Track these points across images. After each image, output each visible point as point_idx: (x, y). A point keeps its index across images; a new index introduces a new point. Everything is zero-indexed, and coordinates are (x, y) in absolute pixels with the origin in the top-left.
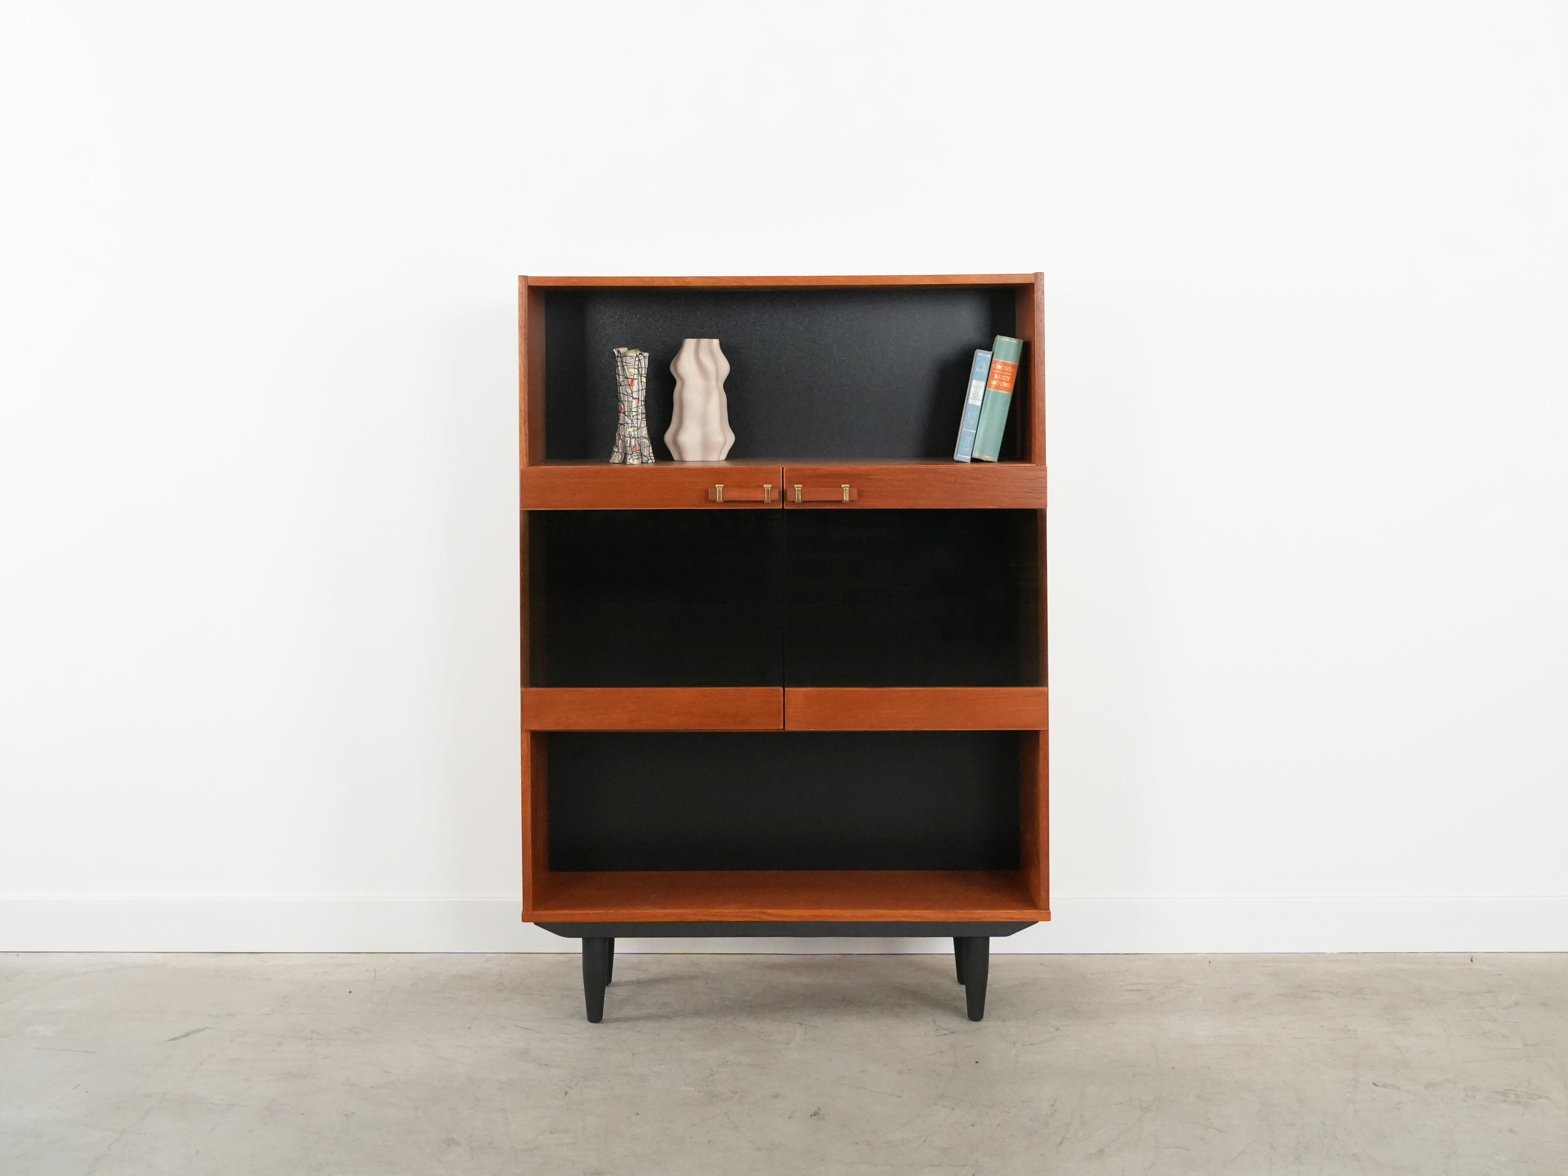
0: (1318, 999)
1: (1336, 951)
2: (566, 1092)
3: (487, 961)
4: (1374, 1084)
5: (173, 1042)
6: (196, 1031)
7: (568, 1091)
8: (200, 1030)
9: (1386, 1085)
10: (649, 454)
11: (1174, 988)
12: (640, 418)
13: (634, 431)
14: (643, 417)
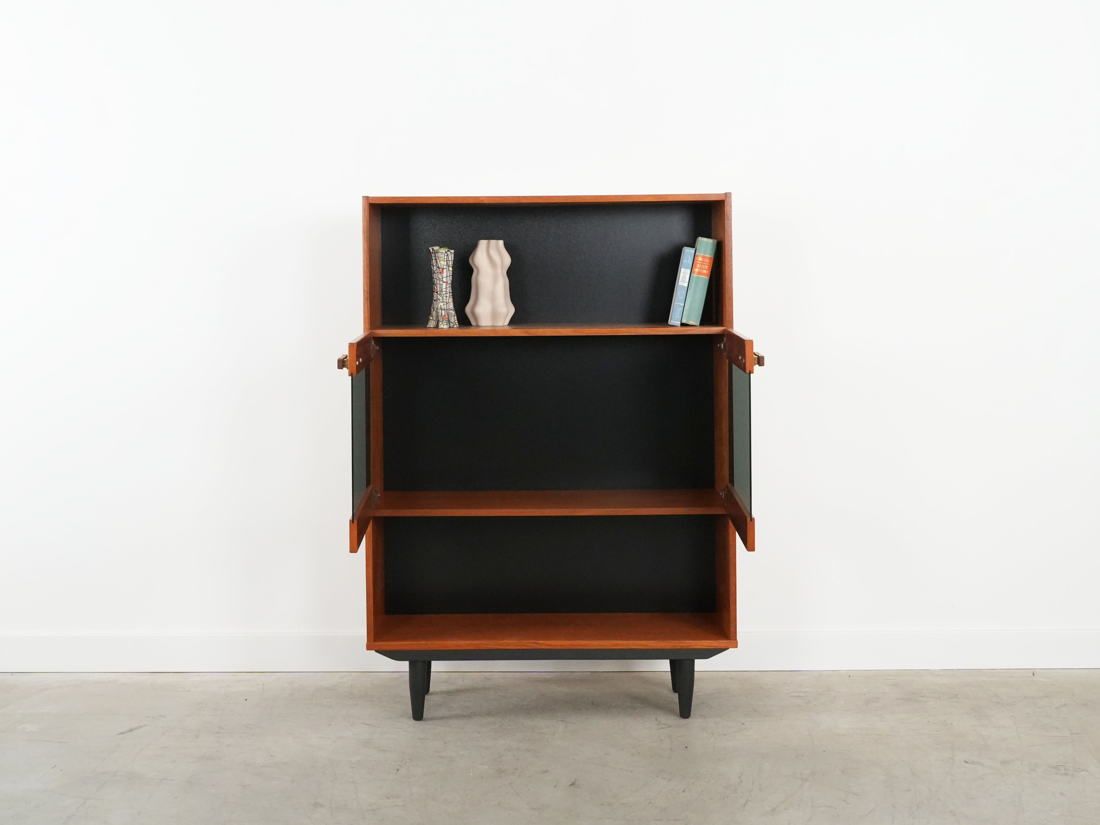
0: (926, 702)
1: (938, 668)
2: (398, 770)
3: (342, 677)
4: (966, 762)
5: (121, 735)
6: (138, 728)
7: (399, 768)
8: (140, 727)
9: (973, 763)
10: (455, 321)
11: (824, 694)
12: (449, 296)
13: (444, 305)
14: (450, 295)
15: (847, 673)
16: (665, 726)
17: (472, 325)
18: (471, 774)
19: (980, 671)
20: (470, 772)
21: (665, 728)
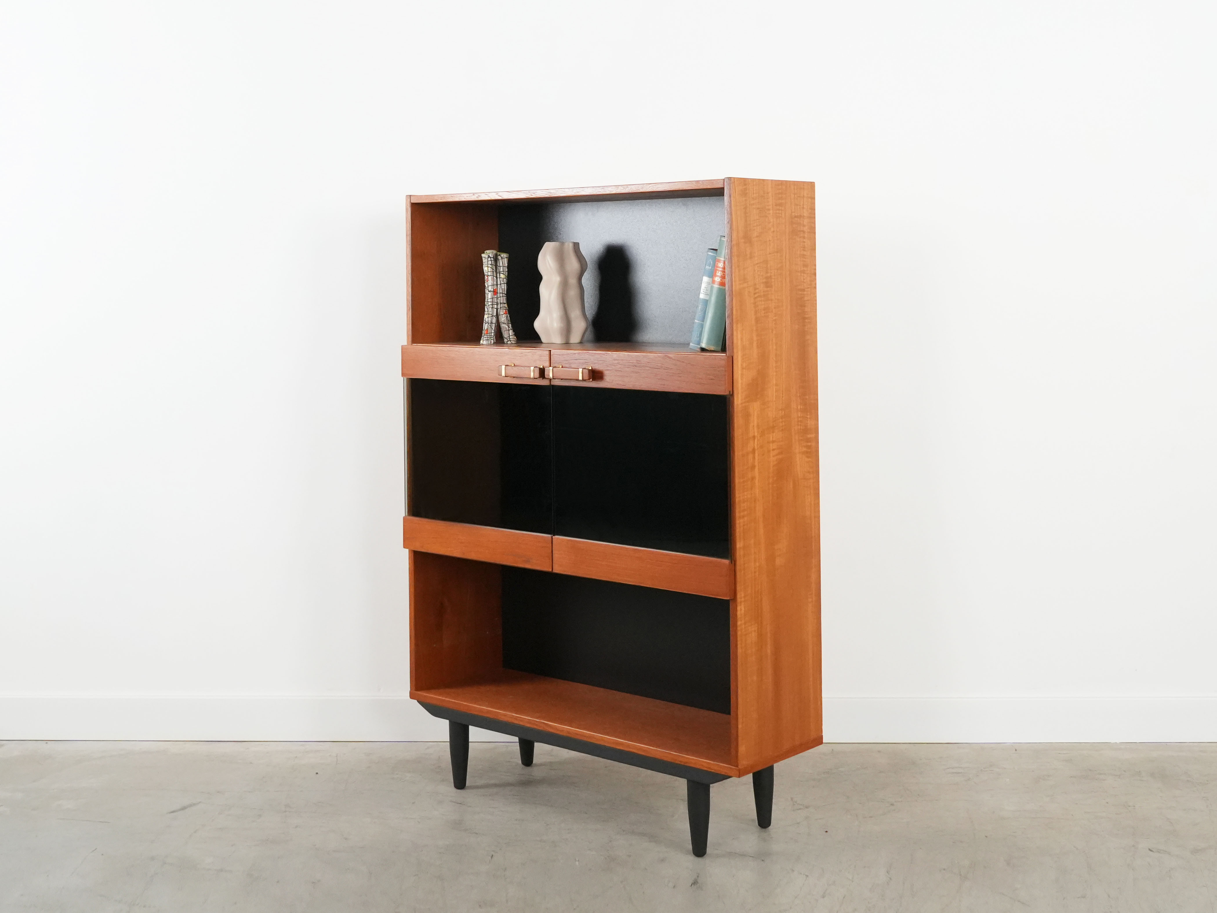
0: (1104, 780)
1: (1118, 742)
2: (492, 856)
3: (428, 748)
4: (1150, 850)
5: (172, 814)
6: (190, 806)
7: (494, 854)
8: (194, 804)
9: (1159, 851)
10: (509, 337)
11: (986, 771)
12: (501, 308)
13: (488, 317)
14: (501, 306)
15: (1012, 746)
16: (801, 807)
17: (541, 342)
18: (577, 863)
19: (1167, 744)
20: (576, 860)
21: (802, 809)
